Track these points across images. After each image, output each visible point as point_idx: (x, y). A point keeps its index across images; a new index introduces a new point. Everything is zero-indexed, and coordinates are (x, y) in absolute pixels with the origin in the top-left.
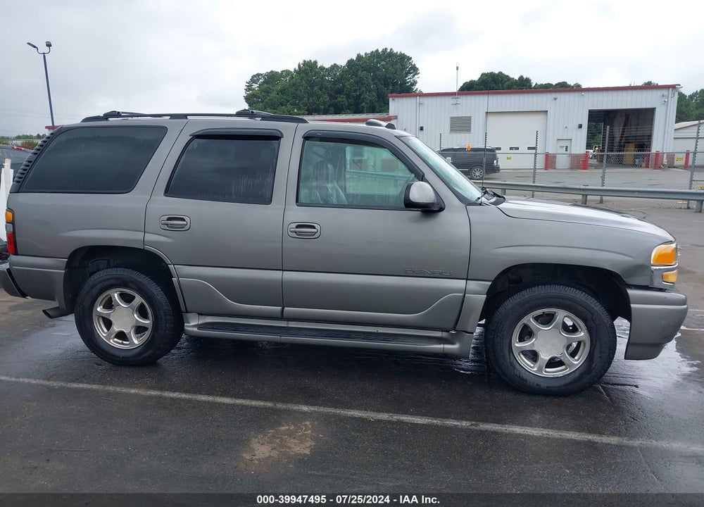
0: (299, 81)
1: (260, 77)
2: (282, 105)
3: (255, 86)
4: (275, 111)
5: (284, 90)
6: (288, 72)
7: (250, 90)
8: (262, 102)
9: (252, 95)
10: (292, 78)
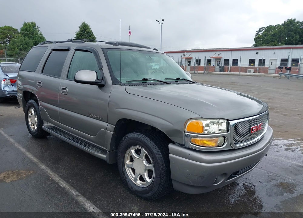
0: (283, 29)
1: (264, 29)
2: (272, 41)
3: (261, 33)
4: (268, 44)
5: (275, 34)
6: (278, 25)
7: (257, 35)
8: (262, 40)
9: (258, 37)
10: (280, 28)
